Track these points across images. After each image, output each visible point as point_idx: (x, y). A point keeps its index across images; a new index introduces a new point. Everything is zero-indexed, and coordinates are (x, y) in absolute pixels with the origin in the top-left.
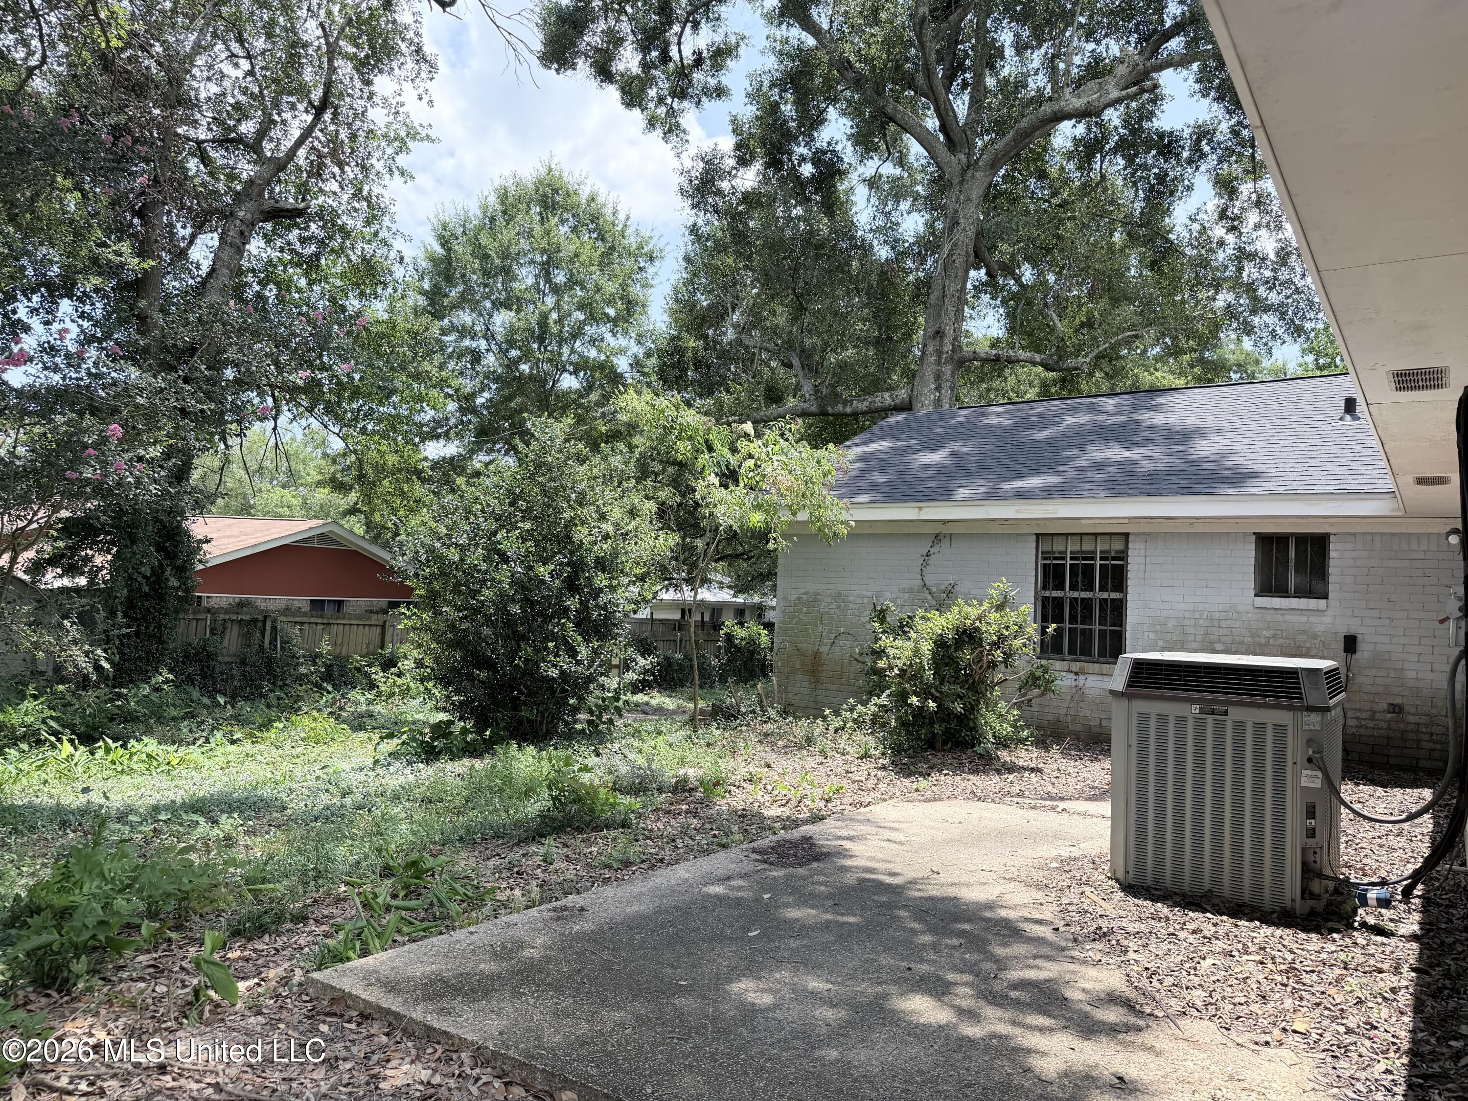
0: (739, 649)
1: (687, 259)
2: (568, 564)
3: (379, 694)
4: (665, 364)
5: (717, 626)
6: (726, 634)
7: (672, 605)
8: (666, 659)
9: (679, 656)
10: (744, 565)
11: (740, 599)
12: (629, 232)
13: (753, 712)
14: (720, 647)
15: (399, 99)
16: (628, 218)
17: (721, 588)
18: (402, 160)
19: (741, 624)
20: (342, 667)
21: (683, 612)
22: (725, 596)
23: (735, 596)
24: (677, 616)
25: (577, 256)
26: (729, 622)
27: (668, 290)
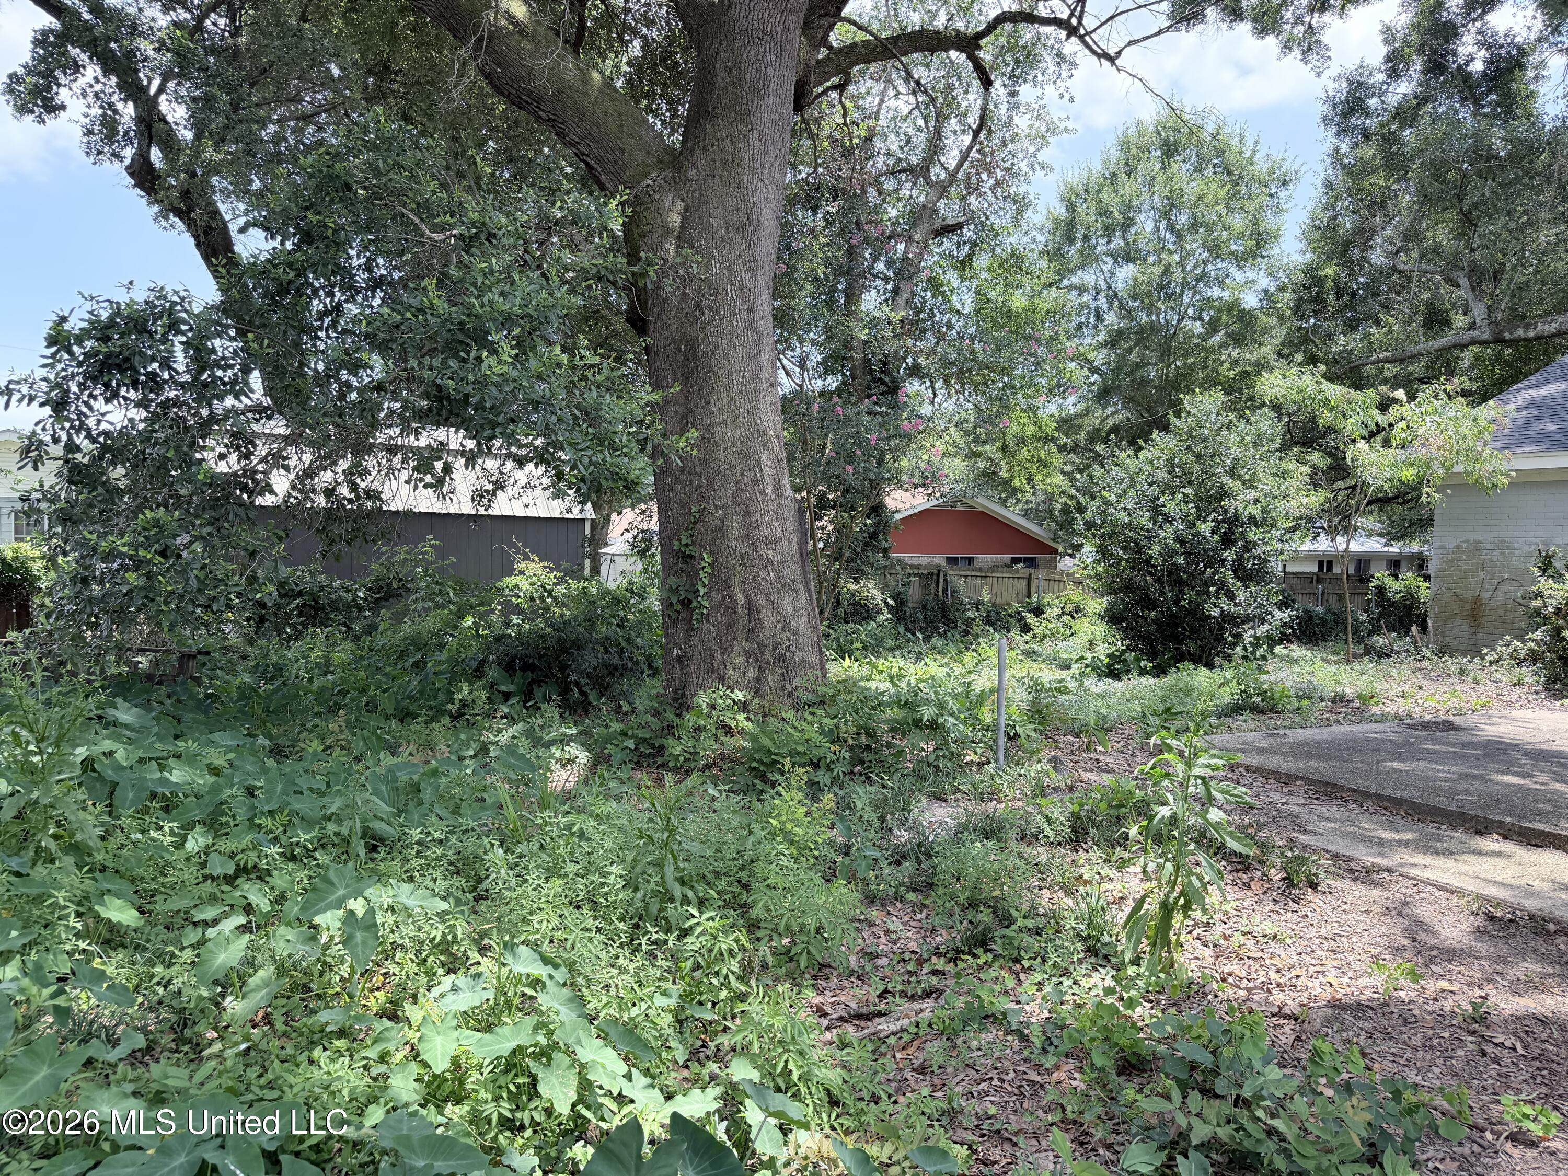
0: (1392, 603)
1: (1328, 185)
2: (1224, 521)
3: (1034, 636)
4: (1301, 298)
5: (1364, 579)
6: (1377, 587)
7: (1310, 556)
8: (1306, 612)
9: (1320, 609)
10: (1398, 509)
11: (1395, 549)
12: (1259, 156)
13: (1407, 651)
14: (1369, 601)
15: (1041, 102)
16: (1257, 143)
17: (1369, 535)
18: (1043, 156)
19: (1396, 577)
20: (998, 613)
21: (1321, 564)
22: (1375, 545)
23: (1387, 545)
24: (1315, 569)
25: (1200, 198)
26: (1381, 575)
27: (1305, 218)
